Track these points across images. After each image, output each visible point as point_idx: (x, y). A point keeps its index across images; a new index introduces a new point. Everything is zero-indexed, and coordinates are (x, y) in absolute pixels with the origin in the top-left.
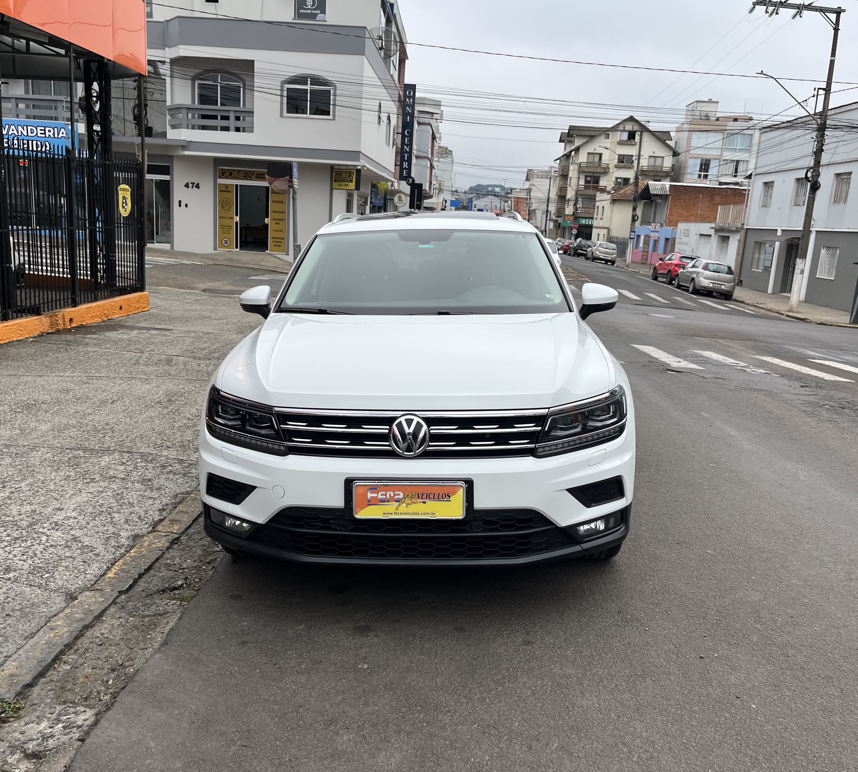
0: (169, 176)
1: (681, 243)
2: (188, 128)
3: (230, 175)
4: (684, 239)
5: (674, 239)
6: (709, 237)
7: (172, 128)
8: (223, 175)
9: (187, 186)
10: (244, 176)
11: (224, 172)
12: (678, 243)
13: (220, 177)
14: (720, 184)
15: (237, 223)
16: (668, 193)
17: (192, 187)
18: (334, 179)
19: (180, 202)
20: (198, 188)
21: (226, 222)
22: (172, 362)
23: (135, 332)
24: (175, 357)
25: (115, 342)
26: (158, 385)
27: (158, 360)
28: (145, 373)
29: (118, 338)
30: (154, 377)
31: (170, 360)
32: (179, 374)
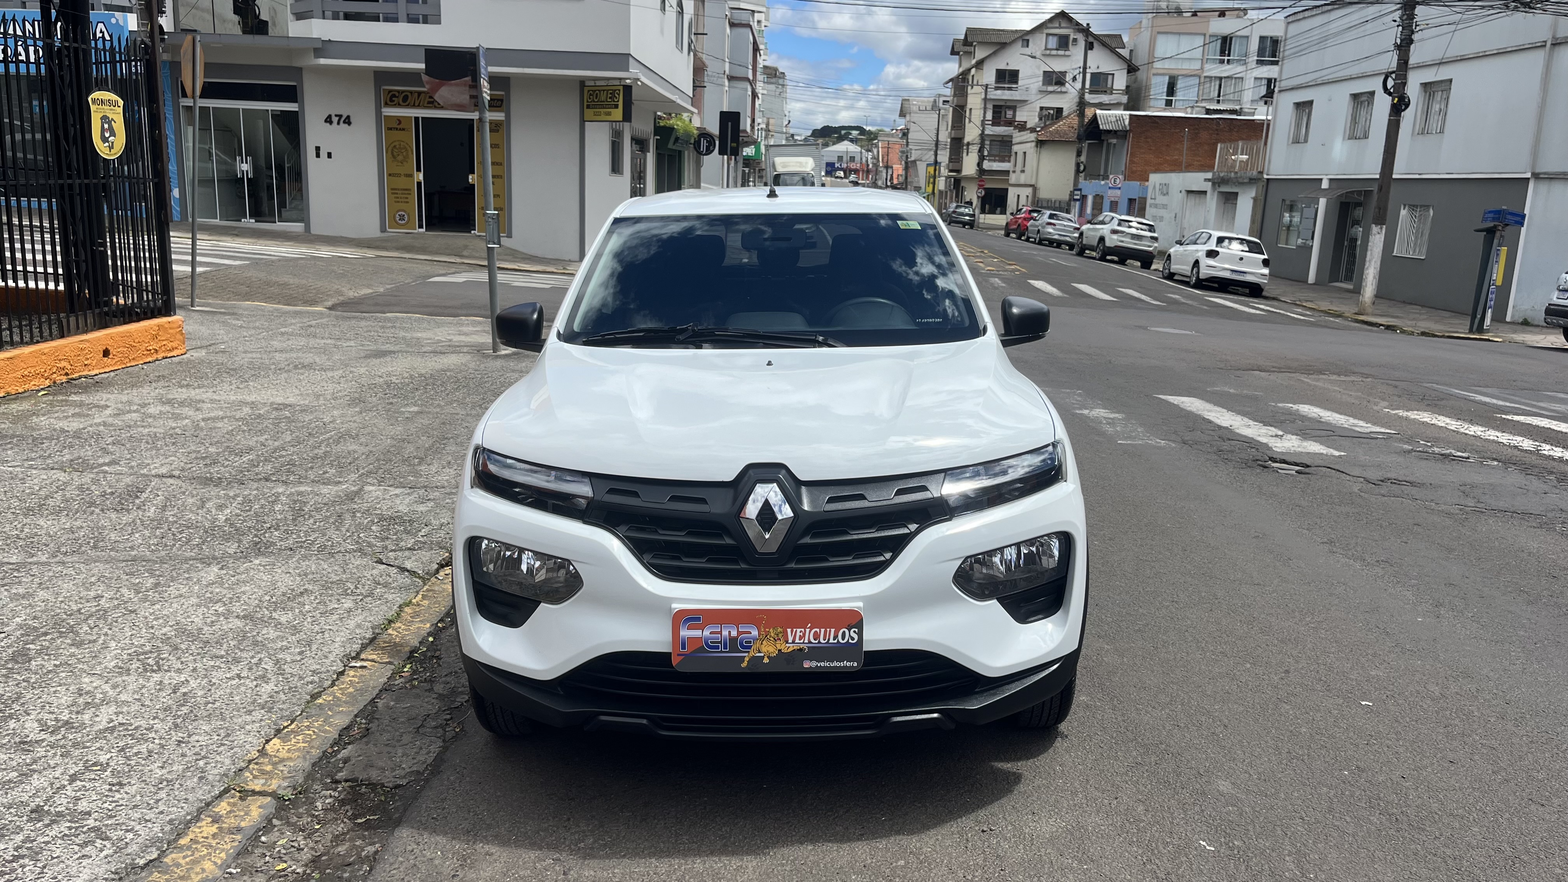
0: (296, 105)
1: (1156, 206)
2: (324, 18)
3: (405, 100)
4: (1161, 200)
5: (1143, 200)
6: (1202, 196)
7: (297, 19)
8: (391, 101)
9: (329, 120)
10: (429, 103)
11: (394, 96)
12: (1150, 206)
13: (386, 104)
14: (1208, 112)
15: (419, 184)
16: (1128, 128)
17: (338, 123)
18: (585, 104)
19: (318, 149)
20: (349, 123)
21: (401, 182)
22: (137, 497)
23: (108, 412)
24: (156, 480)
25: (37, 442)
26: (30, 590)
27: (104, 492)
28: (32, 542)
29: (55, 430)
30: (44, 559)
31: (134, 492)
32: (128, 539)
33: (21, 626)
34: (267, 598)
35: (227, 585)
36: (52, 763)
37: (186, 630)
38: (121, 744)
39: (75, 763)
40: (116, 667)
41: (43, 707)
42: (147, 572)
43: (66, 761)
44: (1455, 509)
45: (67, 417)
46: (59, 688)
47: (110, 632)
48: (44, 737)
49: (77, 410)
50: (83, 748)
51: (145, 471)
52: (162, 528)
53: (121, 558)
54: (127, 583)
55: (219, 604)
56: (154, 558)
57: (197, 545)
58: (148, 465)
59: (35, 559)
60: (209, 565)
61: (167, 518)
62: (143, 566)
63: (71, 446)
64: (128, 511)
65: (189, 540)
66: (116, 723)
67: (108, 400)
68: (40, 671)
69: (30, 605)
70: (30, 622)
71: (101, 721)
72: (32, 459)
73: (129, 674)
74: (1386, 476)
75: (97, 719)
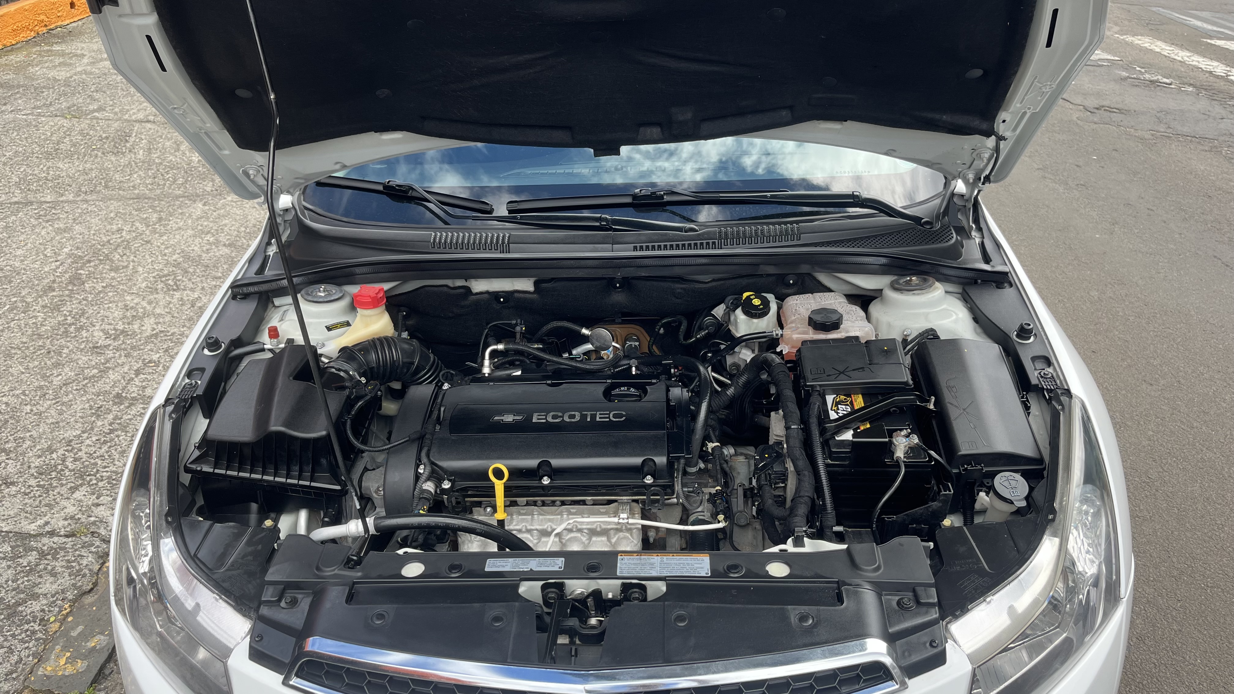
22: (127, 141)
23: (85, 60)
24: (137, 125)
25: (38, 90)
26: (68, 225)
27: (101, 136)
28: (58, 183)
29: (49, 79)
30: (71, 197)
31: (124, 137)
32: (129, 179)
33: (69, 255)
34: (243, 229)
35: (211, 219)
36: (119, 361)
37: (190, 257)
38: (165, 346)
39: (136, 361)
40: (147, 287)
41: (103, 320)
42: (150, 207)
43: (130, 360)
44: (1147, 135)
45: (55, 67)
46: (110, 305)
47: (136, 259)
48: (109, 342)
49: (61, 60)
50: (139, 350)
51: (126, 117)
52: (152, 169)
53: (128, 196)
54: (137, 218)
55: (209, 235)
56: (153, 196)
57: (182, 184)
58: (128, 110)
59: (64, 198)
60: (195, 201)
61: (154, 160)
62: (146, 203)
63: (65, 95)
64: (123, 153)
65: (175, 180)
66: (157, 330)
67: (83, 48)
68: (93, 292)
69: (71, 238)
70: (76, 252)
71: (147, 330)
72: (39, 108)
73: (157, 293)
74: (1101, 104)
75: (143, 328)
